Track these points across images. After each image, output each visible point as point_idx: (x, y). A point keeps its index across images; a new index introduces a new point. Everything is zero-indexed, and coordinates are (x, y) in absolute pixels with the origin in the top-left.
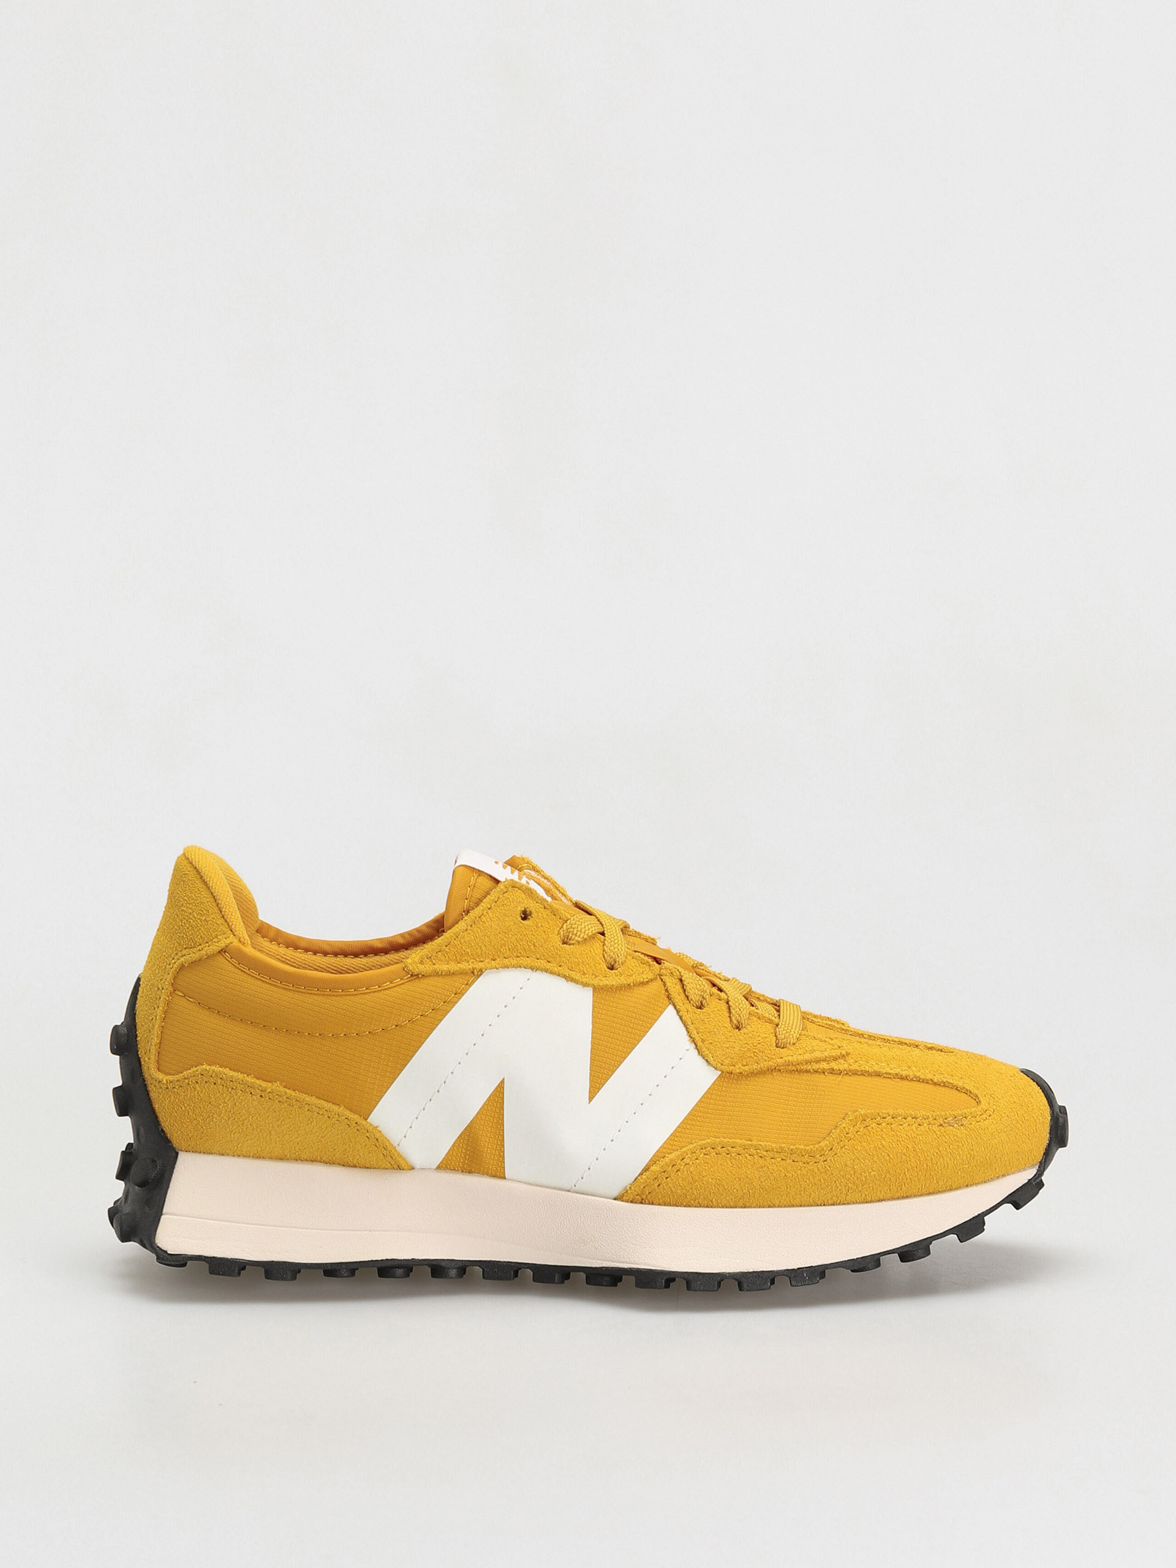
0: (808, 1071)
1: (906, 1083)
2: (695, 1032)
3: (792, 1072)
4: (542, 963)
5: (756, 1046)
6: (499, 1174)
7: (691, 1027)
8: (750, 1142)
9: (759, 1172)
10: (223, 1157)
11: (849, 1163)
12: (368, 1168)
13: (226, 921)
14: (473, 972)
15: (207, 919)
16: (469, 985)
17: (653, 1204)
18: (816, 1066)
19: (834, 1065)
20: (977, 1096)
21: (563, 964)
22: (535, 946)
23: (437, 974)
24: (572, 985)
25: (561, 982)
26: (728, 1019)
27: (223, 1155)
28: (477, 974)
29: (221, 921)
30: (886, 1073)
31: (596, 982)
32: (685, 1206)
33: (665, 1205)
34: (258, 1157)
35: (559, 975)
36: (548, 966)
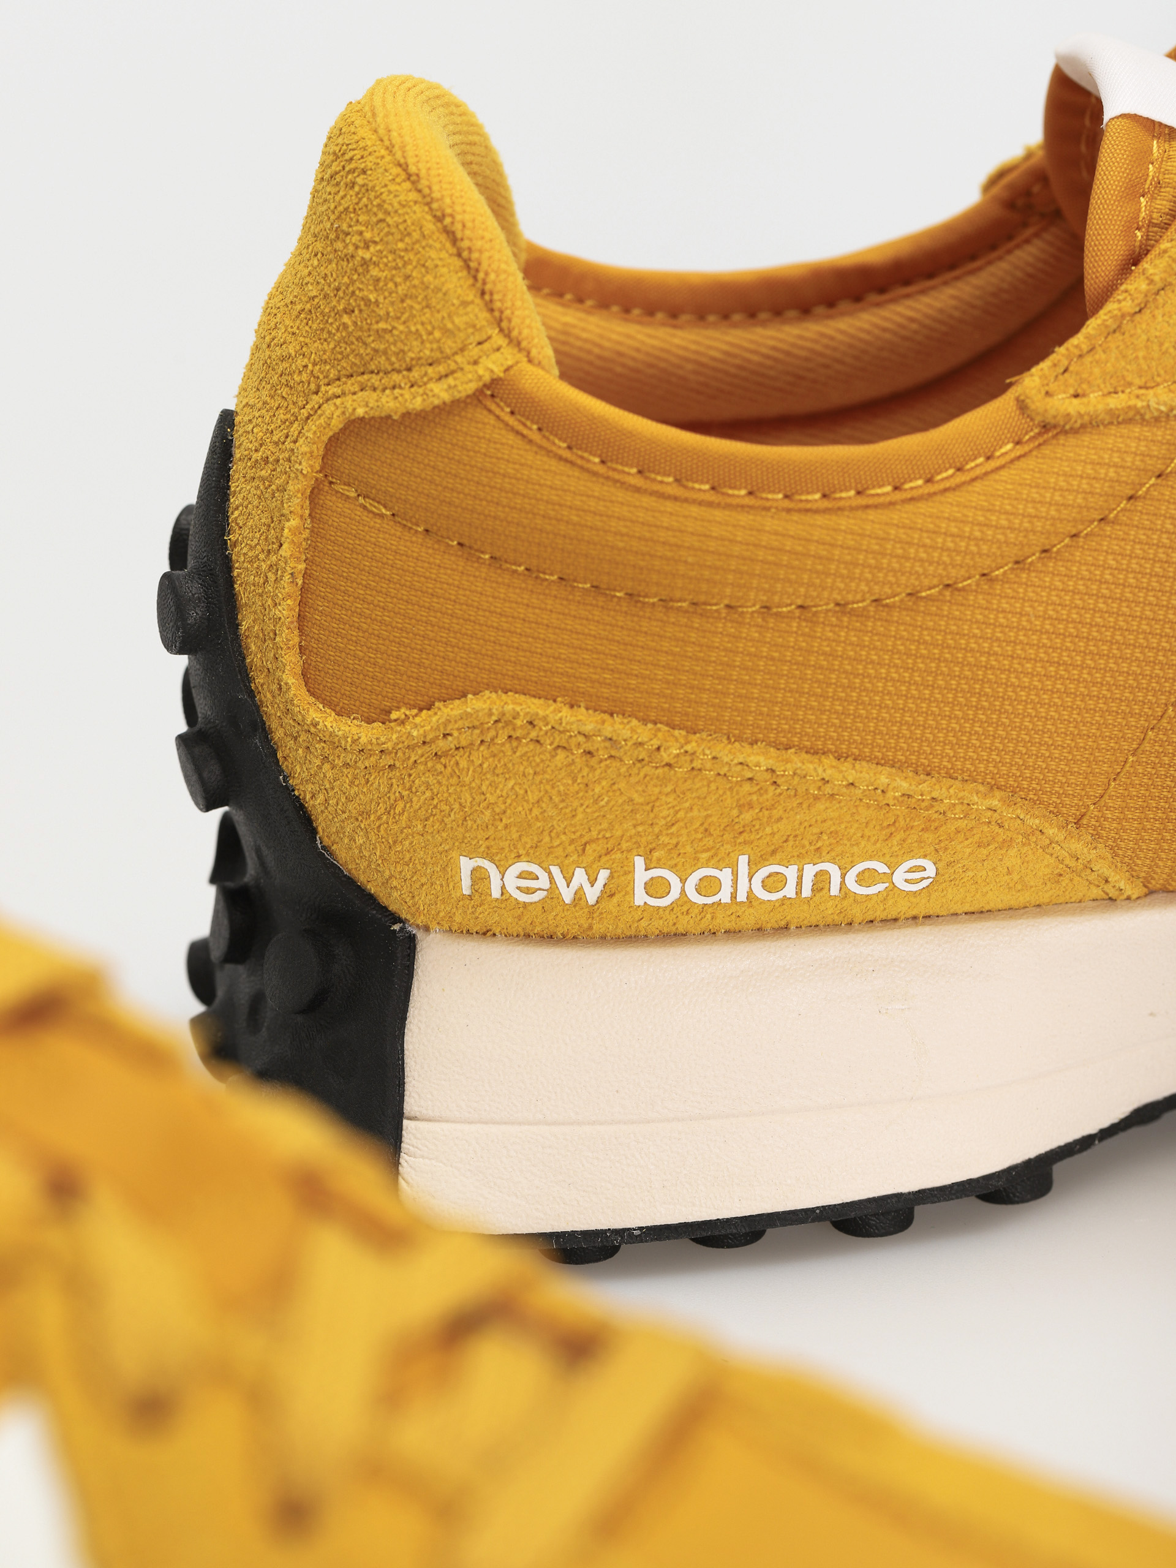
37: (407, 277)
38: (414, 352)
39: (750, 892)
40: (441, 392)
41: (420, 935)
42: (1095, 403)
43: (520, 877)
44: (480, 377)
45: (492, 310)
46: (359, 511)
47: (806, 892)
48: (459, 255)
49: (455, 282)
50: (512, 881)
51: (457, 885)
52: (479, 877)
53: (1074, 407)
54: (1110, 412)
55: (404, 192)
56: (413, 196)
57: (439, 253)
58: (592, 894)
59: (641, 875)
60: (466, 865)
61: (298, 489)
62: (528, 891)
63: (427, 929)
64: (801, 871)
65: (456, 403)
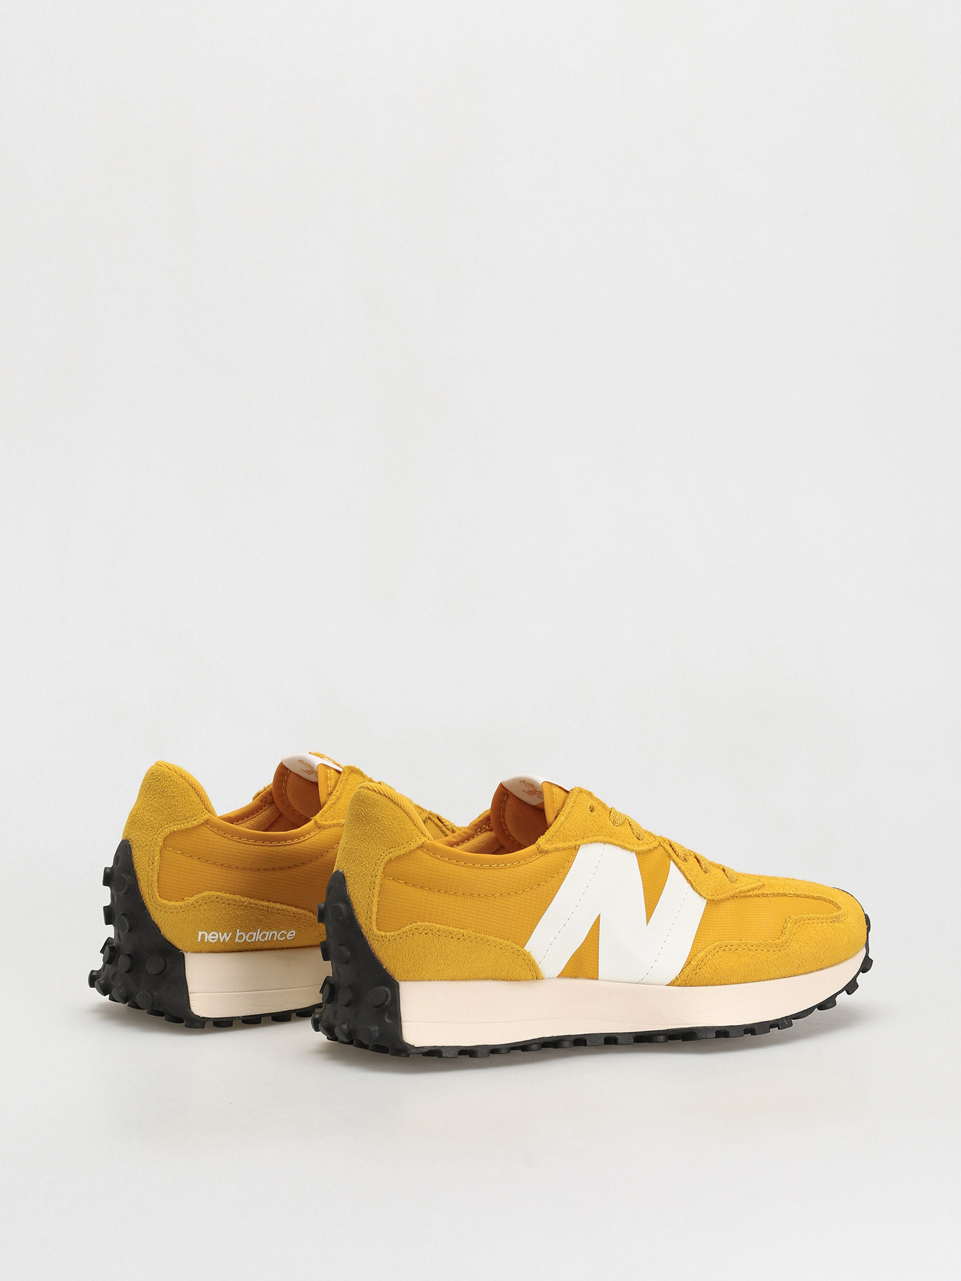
0: (750, 896)
2: (689, 876)
3: (744, 897)
4: (608, 839)
5: (719, 883)
6: (596, 978)
7: (686, 873)
8: (741, 942)
9: (752, 959)
10: (431, 982)
12: (519, 980)
13: (418, 827)
14: (575, 847)
15: (405, 827)
16: (574, 855)
17: (692, 986)
18: (755, 892)
19: (761, 891)
20: (836, 904)
22: (602, 828)
23: (557, 850)
24: (624, 852)
25: (619, 850)
26: (700, 867)
27: (431, 980)
28: (576, 848)
29: (414, 828)
30: (789, 894)
31: (636, 848)
32: (712, 985)
33: (699, 986)
34: (453, 979)
35: (618, 846)
36: (612, 840)
37: (185, 799)
38: (188, 814)
39: (258, 939)
40: (195, 823)
41: (185, 954)
42: (329, 822)
43: (212, 936)
44: (204, 819)
45: (204, 805)
46: (174, 853)
47: (269, 939)
48: (197, 793)
49: (196, 799)
50: (210, 937)
51: (197, 939)
52: (203, 936)
53: (326, 823)
54: (333, 824)
55: (182, 780)
56: (184, 781)
57: (192, 793)
58: (227, 939)
59: (238, 934)
60: (200, 933)
61: (158, 849)
62: (213, 939)
63: (187, 952)
64: (269, 933)
65: (199, 825)
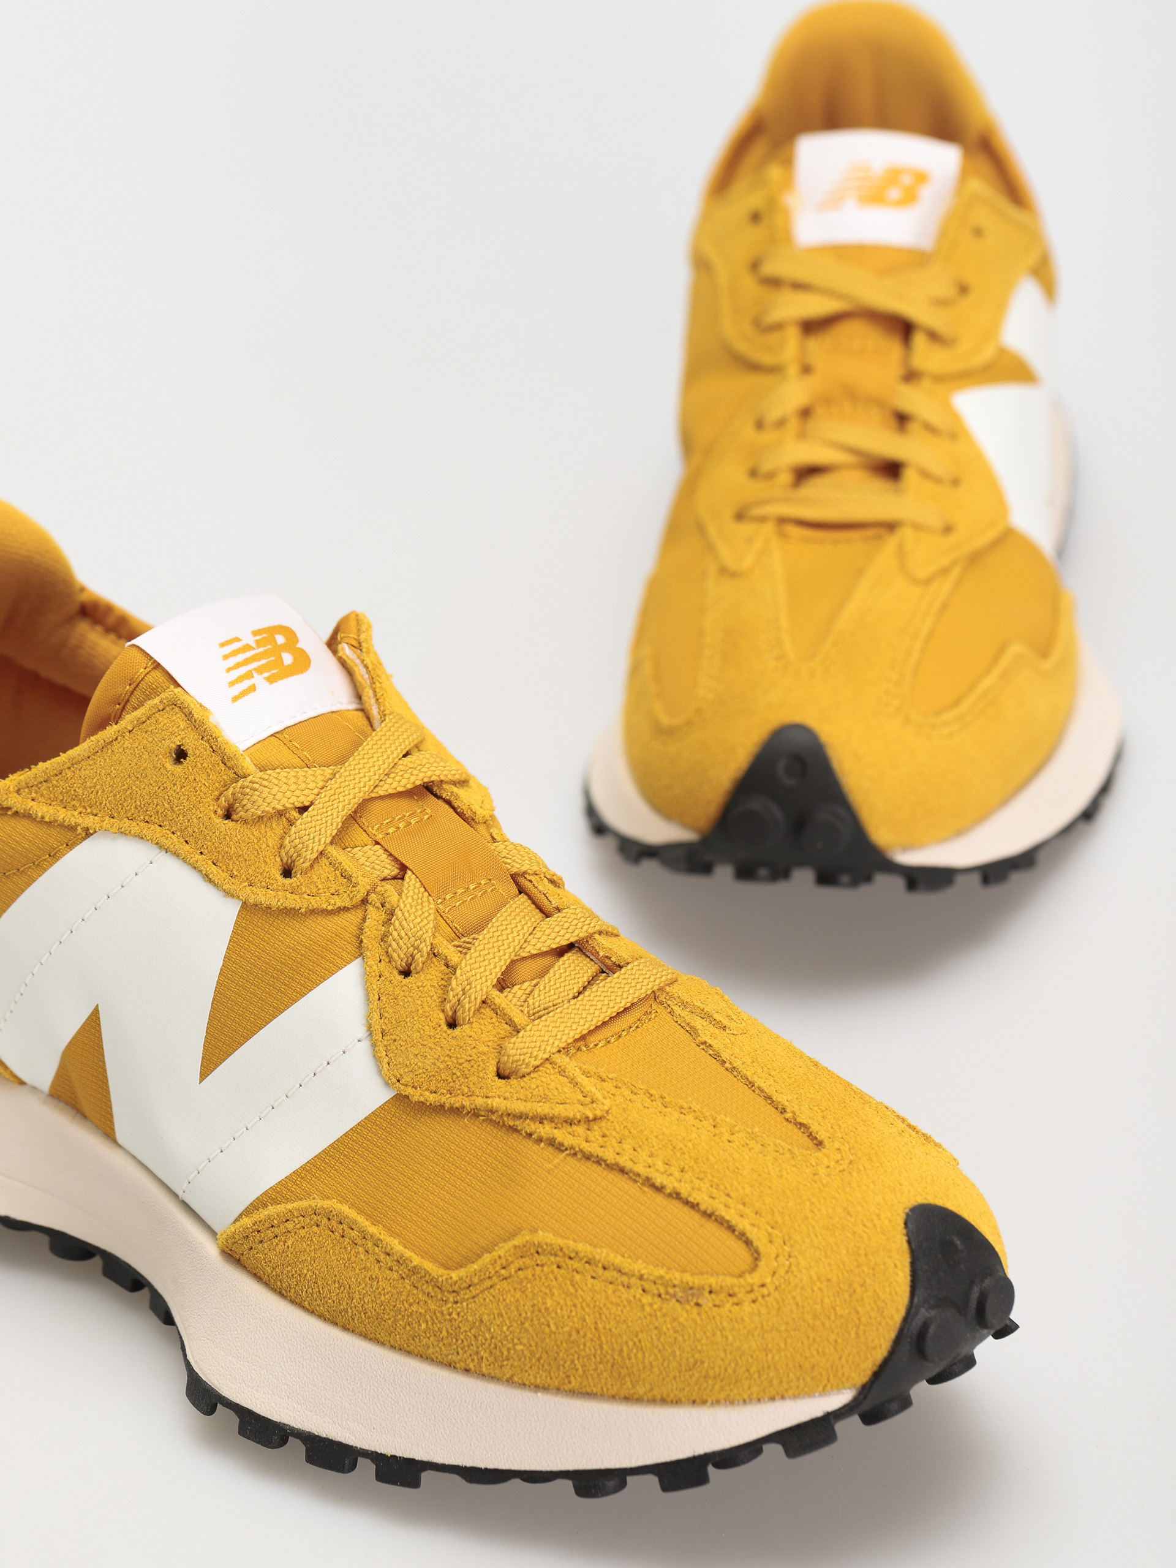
1: (659, 1199)
3: (495, 1124)
4: (175, 841)
5: (461, 1064)
11: (485, 1318)
14: (78, 830)
16: (70, 846)
18: (532, 1127)
19: (561, 1135)
21: (206, 851)
23: (31, 816)
24: (208, 890)
25: (197, 882)
28: (83, 834)
31: (251, 893)
35: (195, 867)
36: (185, 849)
